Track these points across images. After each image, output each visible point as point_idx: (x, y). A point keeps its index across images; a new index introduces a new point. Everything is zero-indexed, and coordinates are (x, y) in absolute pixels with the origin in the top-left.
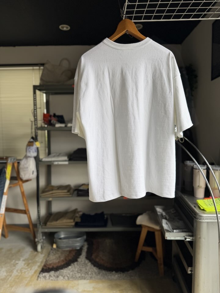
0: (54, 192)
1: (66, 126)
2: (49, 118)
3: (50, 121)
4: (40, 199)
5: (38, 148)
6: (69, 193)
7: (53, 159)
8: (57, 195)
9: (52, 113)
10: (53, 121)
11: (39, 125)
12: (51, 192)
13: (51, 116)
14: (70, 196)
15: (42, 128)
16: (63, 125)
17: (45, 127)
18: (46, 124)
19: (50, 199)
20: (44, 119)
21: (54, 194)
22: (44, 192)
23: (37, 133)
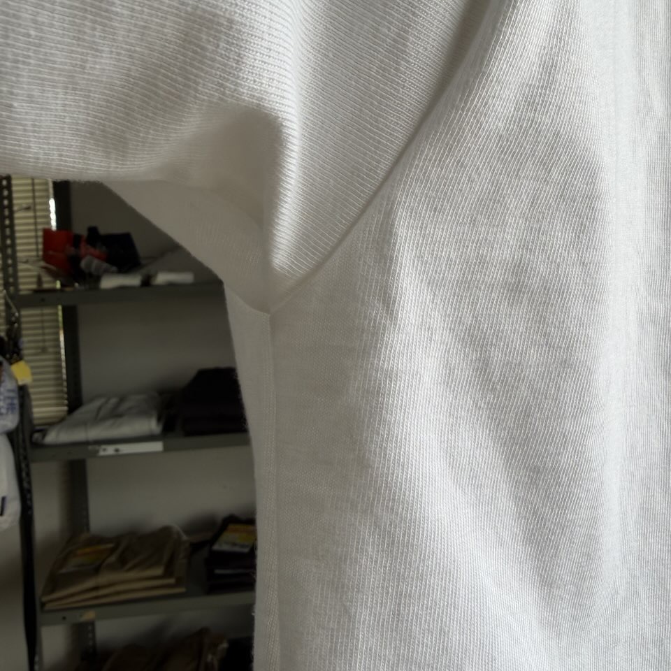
0: (103, 579)
1: (147, 282)
2: (71, 250)
3: (75, 260)
4: (40, 617)
5: (23, 391)
6: (172, 581)
7: (94, 433)
8: (118, 593)
9: (80, 228)
10: (90, 261)
11: (26, 285)
12: (90, 583)
13: (76, 240)
14: (181, 590)
15: (40, 297)
16: (133, 280)
17: (53, 291)
18: (55, 276)
19: (89, 615)
20: (46, 257)
21: (101, 592)
22: (56, 582)
23: (18, 320)
